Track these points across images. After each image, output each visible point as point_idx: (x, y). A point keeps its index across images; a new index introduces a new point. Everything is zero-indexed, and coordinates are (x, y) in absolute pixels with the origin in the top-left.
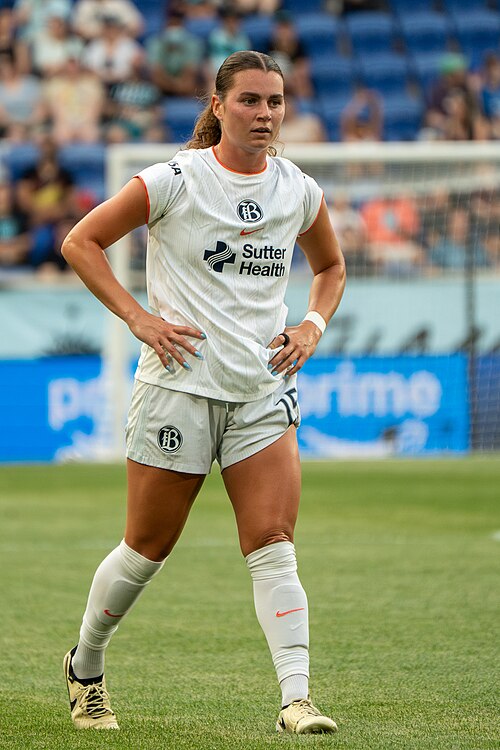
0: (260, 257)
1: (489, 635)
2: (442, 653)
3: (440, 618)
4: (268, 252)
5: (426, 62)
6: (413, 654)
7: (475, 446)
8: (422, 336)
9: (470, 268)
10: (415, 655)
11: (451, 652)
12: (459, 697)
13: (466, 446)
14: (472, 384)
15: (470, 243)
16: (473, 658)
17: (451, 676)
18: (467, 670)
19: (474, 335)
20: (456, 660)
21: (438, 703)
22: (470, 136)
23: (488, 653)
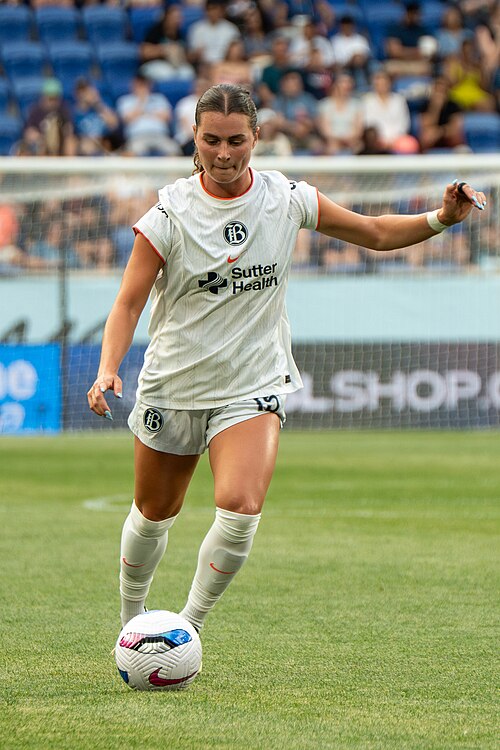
0: (250, 276)
1: (81, 592)
2: (40, 607)
3: (39, 576)
4: (257, 271)
5: (23, 85)
6: (13, 609)
7: (65, 426)
8: (21, 328)
9: (63, 269)
10: (16, 610)
11: (48, 607)
12: (55, 646)
13: (58, 426)
14: (64, 372)
15: (63, 247)
16: (67, 612)
17: (47, 627)
18: (62, 623)
19: (66, 327)
20: (52, 613)
21: (36, 651)
22: (61, 152)
23: (79, 607)
